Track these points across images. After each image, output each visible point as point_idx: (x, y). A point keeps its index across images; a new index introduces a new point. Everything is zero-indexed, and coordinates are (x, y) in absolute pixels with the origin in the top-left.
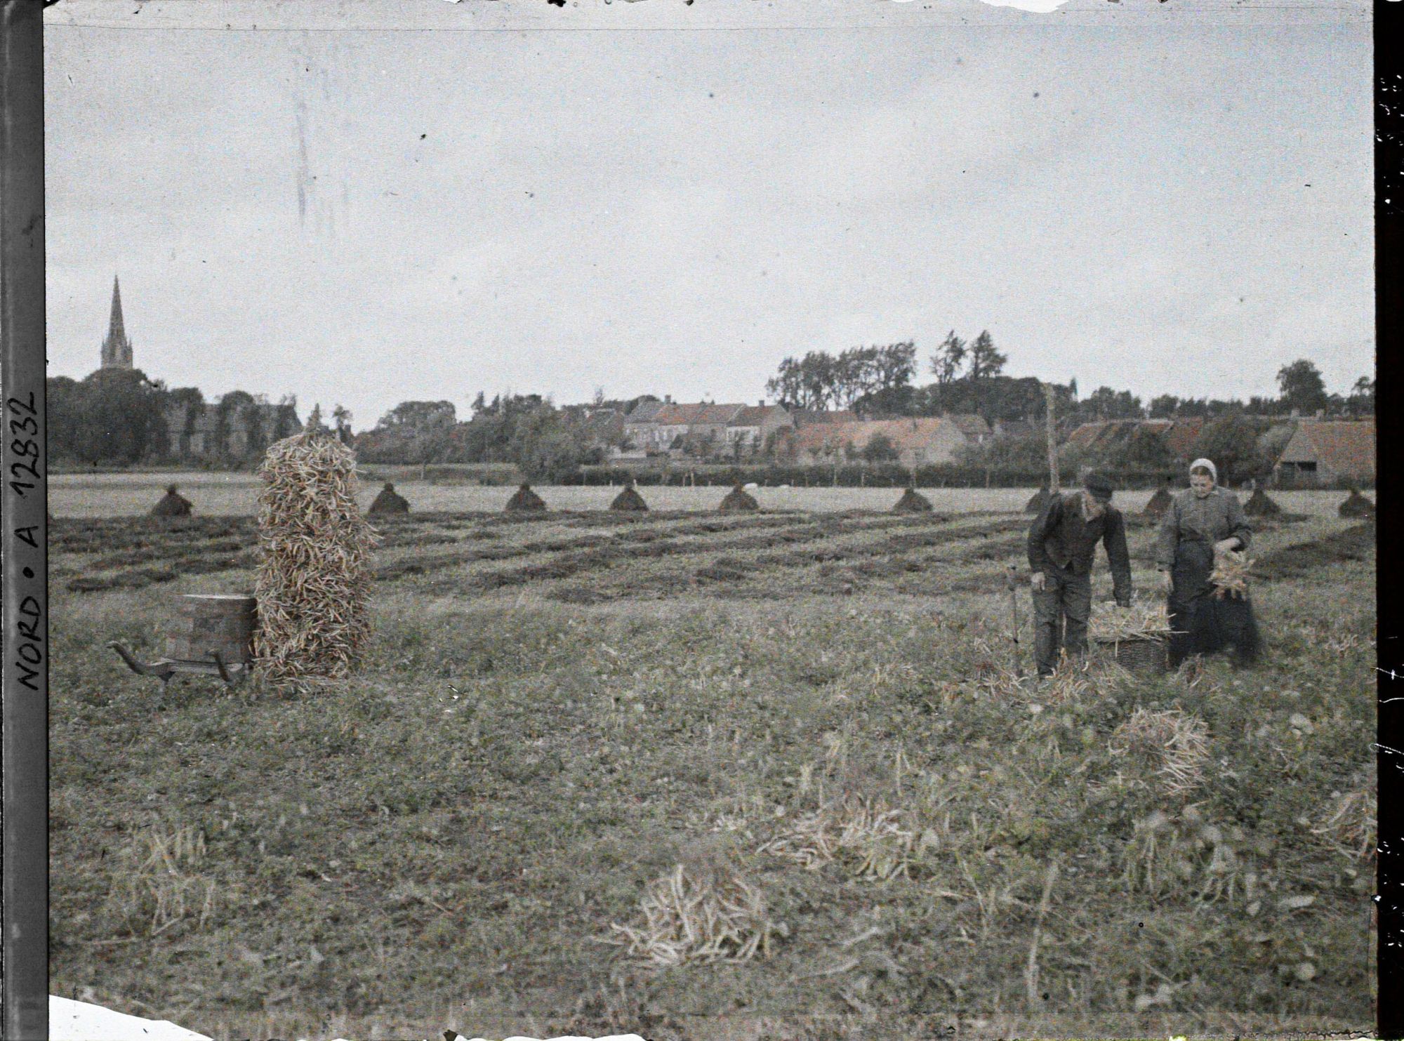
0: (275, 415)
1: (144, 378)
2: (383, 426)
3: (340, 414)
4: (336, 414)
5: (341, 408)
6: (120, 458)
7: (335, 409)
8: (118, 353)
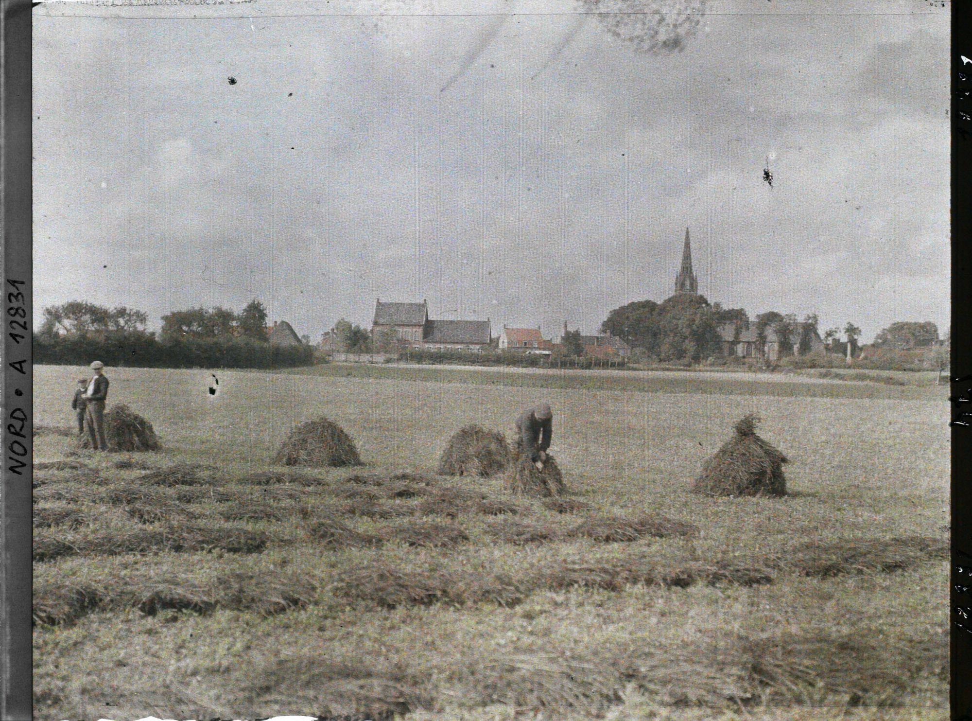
0: (801, 330)
1: (706, 302)
2: (880, 341)
3: (852, 330)
4: (847, 330)
5: (852, 325)
6: (686, 360)
7: (847, 326)
8: (688, 283)
